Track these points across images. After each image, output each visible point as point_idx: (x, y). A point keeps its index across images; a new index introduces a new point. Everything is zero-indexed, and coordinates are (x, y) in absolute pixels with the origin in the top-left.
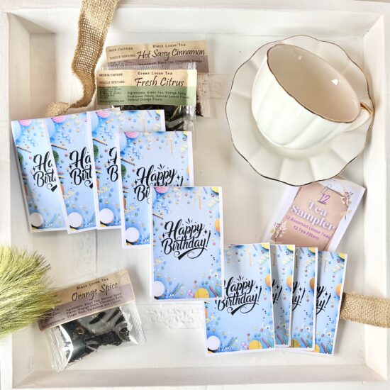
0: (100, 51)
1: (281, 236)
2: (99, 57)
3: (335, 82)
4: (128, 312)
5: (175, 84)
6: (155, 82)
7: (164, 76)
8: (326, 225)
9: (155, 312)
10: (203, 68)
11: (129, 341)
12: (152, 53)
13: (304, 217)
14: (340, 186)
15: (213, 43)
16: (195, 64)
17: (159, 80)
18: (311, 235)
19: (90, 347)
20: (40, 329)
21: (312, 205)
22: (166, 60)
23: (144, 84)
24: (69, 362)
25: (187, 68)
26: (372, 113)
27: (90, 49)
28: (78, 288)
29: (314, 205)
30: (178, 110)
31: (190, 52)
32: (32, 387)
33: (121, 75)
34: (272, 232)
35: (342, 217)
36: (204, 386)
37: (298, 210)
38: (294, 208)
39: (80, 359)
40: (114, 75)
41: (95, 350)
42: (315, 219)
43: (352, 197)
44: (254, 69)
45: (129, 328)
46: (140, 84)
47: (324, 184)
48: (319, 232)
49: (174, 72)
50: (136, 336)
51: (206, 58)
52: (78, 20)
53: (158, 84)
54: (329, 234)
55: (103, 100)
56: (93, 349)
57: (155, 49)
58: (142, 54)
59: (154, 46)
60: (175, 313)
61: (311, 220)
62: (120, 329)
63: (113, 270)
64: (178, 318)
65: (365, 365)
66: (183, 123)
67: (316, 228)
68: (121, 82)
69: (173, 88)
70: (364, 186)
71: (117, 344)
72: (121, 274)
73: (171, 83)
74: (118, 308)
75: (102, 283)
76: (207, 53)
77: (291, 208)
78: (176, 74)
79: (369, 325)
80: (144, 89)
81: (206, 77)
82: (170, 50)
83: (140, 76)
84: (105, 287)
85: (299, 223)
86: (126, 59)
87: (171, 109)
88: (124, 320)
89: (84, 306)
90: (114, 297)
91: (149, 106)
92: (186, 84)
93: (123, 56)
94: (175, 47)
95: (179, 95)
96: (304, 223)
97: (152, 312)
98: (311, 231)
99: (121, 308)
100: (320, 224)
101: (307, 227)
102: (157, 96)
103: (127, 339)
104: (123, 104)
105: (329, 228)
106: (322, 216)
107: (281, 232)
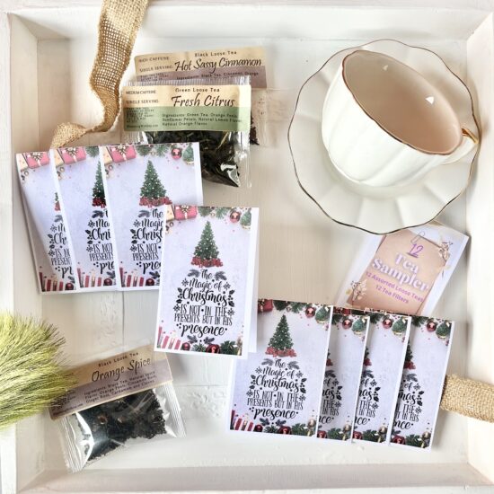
0: (127, 61)
1: (359, 298)
2: (125, 69)
3: (430, 100)
4: (164, 395)
5: (223, 104)
6: (197, 101)
7: (209, 93)
8: (417, 285)
9: (199, 396)
10: (259, 83)
11: (165, 432)
12: (194, 64)
13: (390, 273)
14: (437, 234)
15: (273, 51)
16: (248, 77)
17: (202, 98)
18: (398, 297)
19: (115, 441)
20: (52, 418)
21: (399, 260)
22: (212, 74)
23: (184, 104)
24: (89, 460)
25: (239, 83)
26: (477, 142)
27: (113, 59)
28: (100, 365)
29: (402, 258)
30: (227, 138)
31: (243, 62)
33: (154, 92)
34: (348, 293)
35: (438, 274)
37: (381, 265)
38: (376, 261)
39: (103, 456)
40: (144, 92)
41: (122, 444)
42: (404, 276)
43: (451, 247)
44: (326, 84)
45: (165, 416)
46: (178, 104)
47: (416, 231)
48: (409, 294)
49: (222, 88)
50: (174, 428)
51: (263, 70)
52: (97, 22)
53: (202, 104)
54: (421, 296)
55: (131, 124)
56: (119, 443)
57: (198, 58)
58: (181, 65)
59: (196, 55)
61: (398, 277)
62: (153, 417)
65: (468, 464)
66: (233, 154)
67: (406, 288)
68: (155, 101)
69: (221, 109)
70: (467, 234)
71: (150, 437)
73: (218, 102)
74: (151, 390)
75: (130, 358)
76: (265, 63)
77: (373, 262)
78: (225, 91)
79: (472, 419)
80: (183, 110)
81: (263, 94)
82: (217, 59)
83: (178, 94)
84: (134, 364)
85: (383, 282)
86: (160, 71)
87: (216, 136)
88: (159, 406)
89: (108, 389)
90: (145, 377)
91: (190, 132)
92: (238, 104)
93: (157, 68)
94: (223, 56)
95: (228, 118)
96: (390, 281)
97: (194, 396)
98: (400, 293)
99: (154, 390)
100: (410, 283)
101: (393, 286)
102: (200, 119)
103: (162, 431)
104: (156, 130)
105: (422, 288)
106: (413, 273)
107: (359, 293)
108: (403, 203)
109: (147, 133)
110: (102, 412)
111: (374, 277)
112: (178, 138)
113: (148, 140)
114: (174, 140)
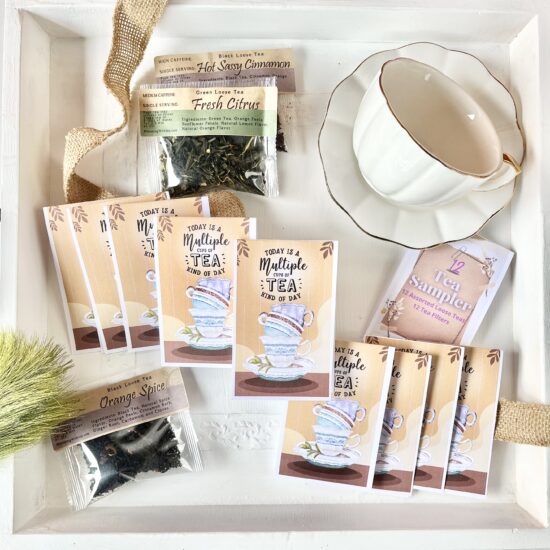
1: (396, 318)
4: (179, 424)
5: (247, 107)
6: (219, 105)
7: (232, 95)
8: (458, 304)
9: (218, 425)
10: (287, 84)
11: (180, 465)
12: (218, 65)
13: (433, 294)
14: (479, 249)
15: (302, 53)
16: (274, 79)
17: (226, 99)
18: (438, 317)
19: (124, 475)
20: (55, 449)
21: (439, 275)
22: (236, 75)
23: (205, 107)
24: (96, 495)
25: (264, 85)
28: (109, 390)
29: (442, 276)
30: (252, 143)
31: (271, 64)
32: (41, 532)
33: (173, 95)
34: (383, 312)
35: (481, 293)
36: (286, 534)
38: (413, 278)
39: (110, 491)
40: (163, 95)
41: (132, 478)
43: (495, 264)
44: (360, 90)
45: (181, 448)
47: (457, 246)
48: (450, 314)
49: (246, 90)
50: (190, 460)
51: (292, 72)
53: (225, 107)
54: (463, 316)
55: (148, 129)
56: (128, 477)
57: (222, 59)
58: (204, 66)
59: (220, 56)
60: (246, 427)
61: (438, 296)
62: (167, 448)
64: (250, 433)
65: (516, 505)
66: (257, 161)
67: (446, 308)
68: (173, 104)
69: (245, 112)
70: (512, 250)
72: (169, 371)
73: (242, 105)
74: (166, 419)
75: (143, 383)
76: (294, 65)
77: (410, 278)
78: (249, 94)
80: (204, 114)
81: (292, 98)
82: (242, 61)
83: (199, 97)
84: (146, 390)
85: (421, 300)
86: (181, 72)
87: (241, 141)
88: (174, 436)
89: (117, 416)
90: (160, 404)
91: (212, 137)
92: (263, 107)
93: (178, 70)
94: (249, 58)
95: (254, 122)
96: (433, 301)
97: (213, 425)
98: (437, 312)
99: (169, 420)
100: (451, 302)
101: (432, 306)
102: (223, 123)
103: (177, 464)
104: (175, 135)
105: (464, 308)
106: (454, 291)
107: (395, 313)
108: (443, 217)
109: (165, 138)
110: (111, 442)
111: (411, 295)
112: (198, 144)
113: (167, 146)
114: (194, 146)
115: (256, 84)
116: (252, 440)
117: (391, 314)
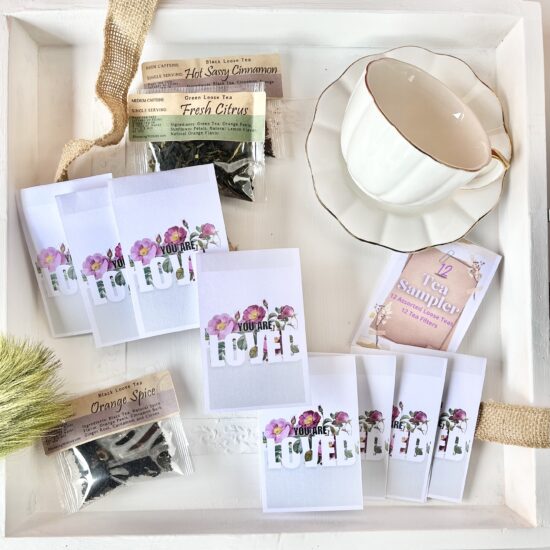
0: (135, 68)
1: (384, 322)
2: (133, 76)
4: (170, 429)
5: (235, 112)
6: (208, 110)
7: (221, 100)
8: (447, 308)
9: (209, 430)
10: (274, 91)
11: (171, 470)
12: (205, 71)
13: (417, 295)
14: (465, 253)
15: (289, 58)
16: (263, 84)
17: (214, 105)
18: (426, 321)
20: (46, 454)
21: (427, 280)
22: (223, 81)
23: (194, 113)
24: (86, 500)
25: (252, 90)
27: (120, 65)
28: (100, 395)
29: (430, 279)
30: (240, 148)
31: (258, 70)
33: (162, 100)
34: (371, 316)
35: (469, 296)
36: (277, 535)
37: (407, 286)
38: (402, 283)
39: (102, 495)
40: (152, 100)
41: (123, 482)
42: (432, 298)
43: (482, 268)
44: (347, 94)
45: (171, 452)
46: (188, 113)
47: (444, 250)
48: (438, 318)
49: (234, 95)
50: (181, 464)
51: (279, 78)
52: (102, 25)
53: (213, 112)
54: (452, 319)
55: (137, 134)
56: (120, 481)
57: (210, 65)
59: (207, 62)
60: (236, 431)
61: (426, 300)
62: (158, 453)
63: (150, 370)
64: (240, 437)
65: (505, 506)
66: (247, 165)
67: (435, 311)
68: (162, 110)
69: (233, 118)
70: (500, 253)
71: (154, 475)
72: (159, 376)
73: (231, 110)
74: (156, 423)
75: (133, 388)
76: (281, 70)
77: (399, 283)
78: (237, 99)
80: (193, 119)
81: (279, 103)
82: (230, 67)
83: (188, 102)
84: (137, 395)
85: (409, 304)
86: (171, 78)
87: (230, 147)
88: (165, 441)
89: (108, 421)
90: (150, 408)
91: (201, 142)
92: (251, 112)
93: (166, 76)
94: (236, 63)
95: (242, 127)
96: (417, 303)
97: (204, 430)
98: (426, 316)
99: (159, 424)
100: (439, 306)
101: (420, 310)
102: (211, 128)
103: (168, 468)
104: (164, 140)
105: (452, 312)
106: (442, 295)
107: (384, 317)
108: (430, 220)
109: (153, 143)
112: (187, 149)
113: (156, 151)
114: (183, 152)
115: (244, 90)
116: (242, 444)
117: (379, 318)
